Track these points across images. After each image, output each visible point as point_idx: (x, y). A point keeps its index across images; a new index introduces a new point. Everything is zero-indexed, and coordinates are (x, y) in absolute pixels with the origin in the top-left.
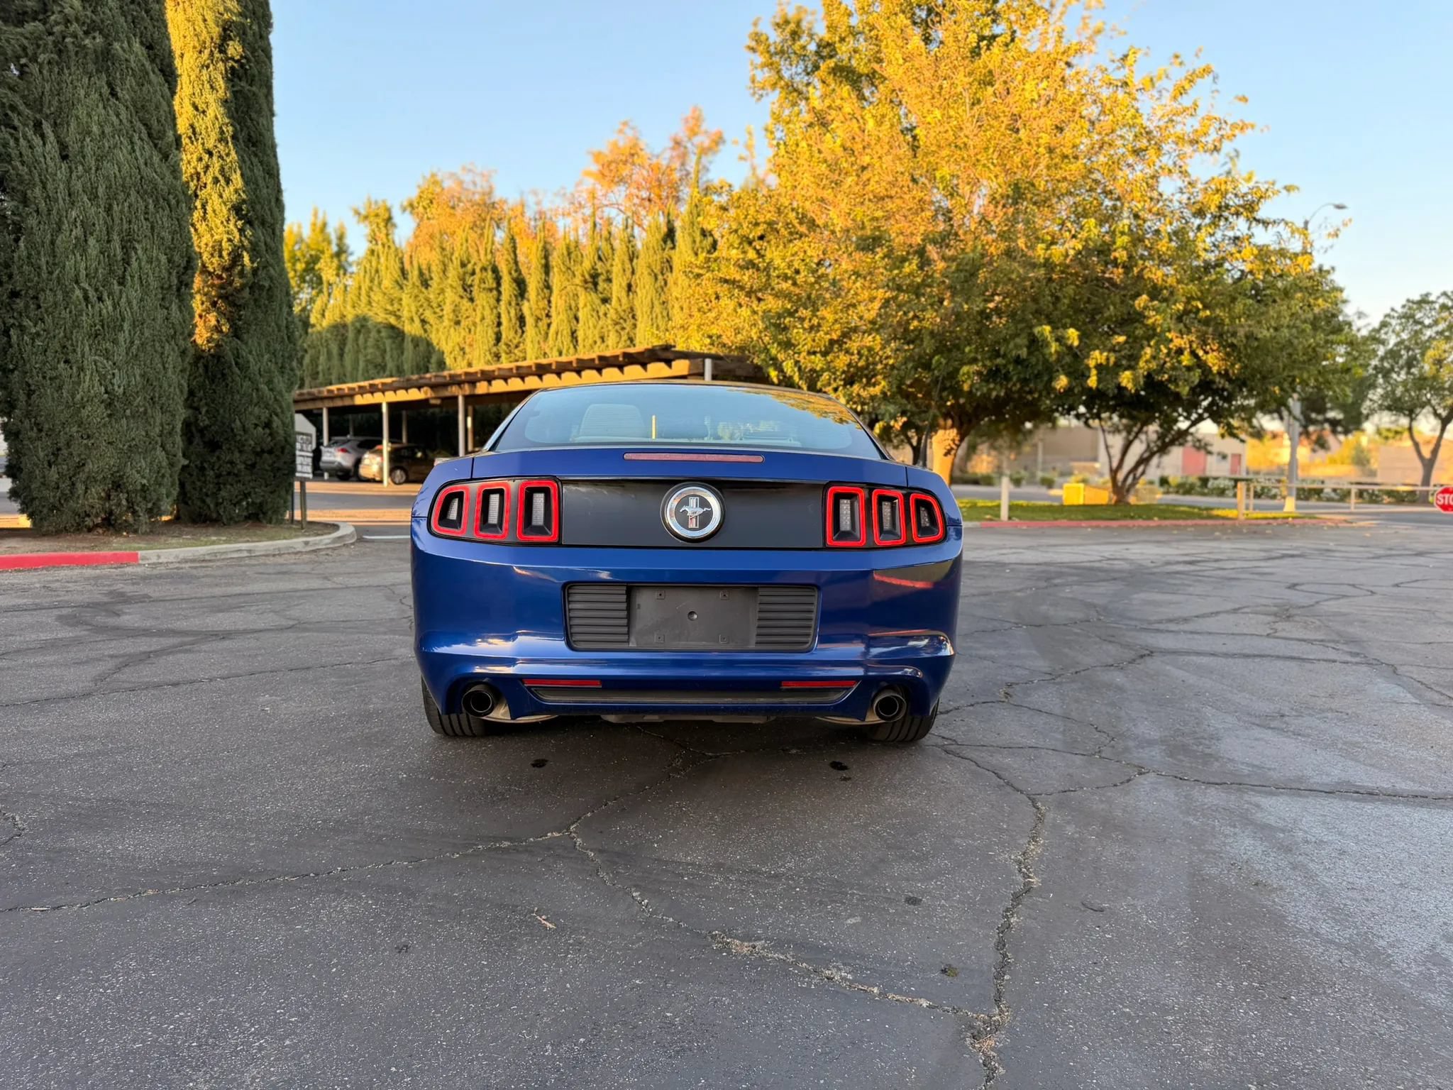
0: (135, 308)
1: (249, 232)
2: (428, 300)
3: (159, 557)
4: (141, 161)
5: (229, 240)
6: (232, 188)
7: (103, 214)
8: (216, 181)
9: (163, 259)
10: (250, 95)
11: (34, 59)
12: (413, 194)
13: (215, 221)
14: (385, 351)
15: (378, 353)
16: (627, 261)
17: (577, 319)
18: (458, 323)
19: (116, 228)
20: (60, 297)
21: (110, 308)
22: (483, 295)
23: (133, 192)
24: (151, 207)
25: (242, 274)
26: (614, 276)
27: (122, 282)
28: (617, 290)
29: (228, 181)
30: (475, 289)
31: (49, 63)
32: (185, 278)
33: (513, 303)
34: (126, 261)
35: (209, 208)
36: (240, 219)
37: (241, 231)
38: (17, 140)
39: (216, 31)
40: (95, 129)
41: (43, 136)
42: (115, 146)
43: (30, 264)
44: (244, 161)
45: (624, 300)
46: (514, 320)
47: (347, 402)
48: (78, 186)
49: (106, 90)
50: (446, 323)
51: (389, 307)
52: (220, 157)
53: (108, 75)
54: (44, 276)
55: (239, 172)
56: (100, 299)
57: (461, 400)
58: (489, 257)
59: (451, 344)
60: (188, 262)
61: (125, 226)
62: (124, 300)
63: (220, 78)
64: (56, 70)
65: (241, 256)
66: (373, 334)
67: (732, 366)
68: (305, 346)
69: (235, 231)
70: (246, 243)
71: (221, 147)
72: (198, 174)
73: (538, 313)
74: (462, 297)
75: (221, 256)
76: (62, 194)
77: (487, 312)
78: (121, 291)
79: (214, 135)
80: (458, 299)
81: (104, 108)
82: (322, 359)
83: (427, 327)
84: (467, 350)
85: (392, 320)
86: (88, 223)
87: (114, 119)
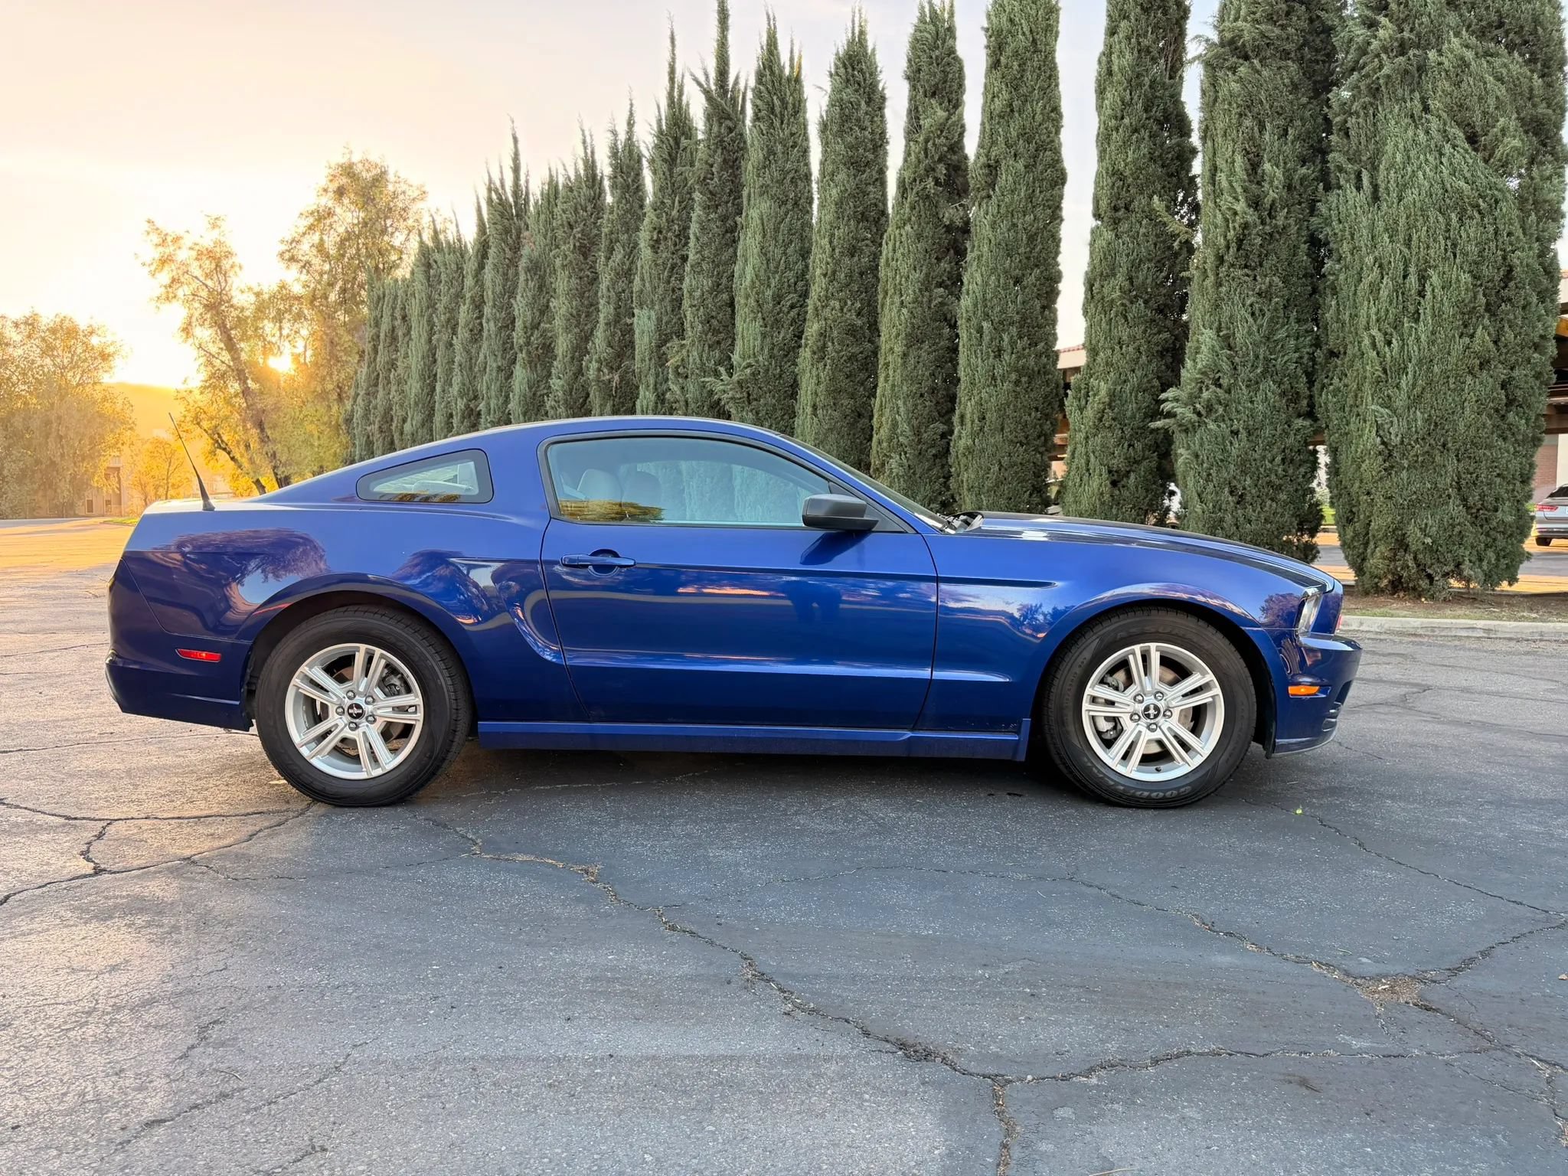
0: (1424, 344)
3: (1361, 624)
4: (1447, 172)
7: (1400, 246)
9: (1466, 278)
19: (1414, 259)
20: (1356, 349)
21: (1396, 349)
23: (1433, 213)
24: (1454, 221)
27: (1414, 319)
32: (1505, 292)
34: (1421, 294)
41: (1359, 188)
42: (1420, 168)
43: (1338, 321)
48: (1380, 225)
49: (1417, 109)
53: (1421, 90)
56: (1388, 343)
60: (1509, 271)
61: (1423, 254)
62: (1413, 338)
76: (1365, 240)
78: (1411, 329)
81: (1415, 129)
86: (1385, 262)
87: (1422, 137)
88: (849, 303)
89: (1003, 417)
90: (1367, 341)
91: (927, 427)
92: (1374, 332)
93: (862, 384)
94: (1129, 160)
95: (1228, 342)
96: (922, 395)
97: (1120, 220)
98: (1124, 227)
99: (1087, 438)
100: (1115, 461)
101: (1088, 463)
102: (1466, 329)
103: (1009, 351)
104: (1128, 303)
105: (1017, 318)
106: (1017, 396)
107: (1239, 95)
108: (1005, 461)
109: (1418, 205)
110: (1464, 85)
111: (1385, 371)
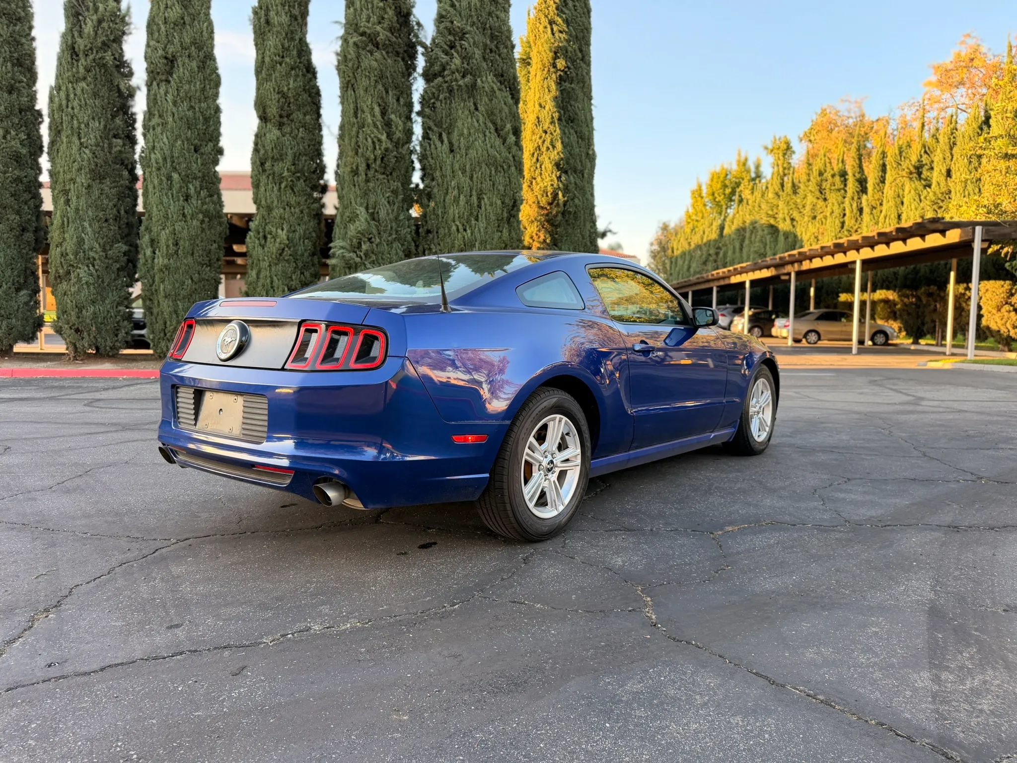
0: (482, 234)
1: (563, 178)
2: (796, 204)
4: (489, 145)
5: (552, 185)
6: (556, 152)
7: (468, 179)
8: (548, 149)
9: (499, 202)
10: (570, 90)
11: (437, 99)
12: (807, 126)
13: (545, 174)
14: (766, 244)
15: (762, 246)
16: (948, 151)
17: (902, 203)
18: (814, 218)
19: (475, 188)
20: (447, 231)
21: (469, 235)
22: (833, 195)
23: (483, 165)
24: (493, 172)
25: (558, 205)
26: (935, 165)
27: (477, 220)
28: (936, 176)
29: (554, 147)
30: (827, 191)
31: (445, 99)
32: (512, 212)
33: (856, 198)
34: (479, 207)
35: (543, 167)
36: (559, 171)
37: (559, 178)
38: (430, 145)
39: (551, 55)
40: (465, 131)
41: (442, 142)
42: (476, 140)
43: (434, 214)
44: (565, 133)
45: (943, 184)
46: (855, 211)
47: (726, 282)
48: (457, 166)
49: (472, 108)
50: (806, 219)
51: (770, 212)
52: (551, 134)
53: (474, 98)
54: (440, 220)
55: (560, 141)
56: (465, 230)
57: (793, 275)
58: (840, 165)
59: (808, 234)
60: (515, 202)
61: (479, 186)
62: (477, 229)
63: (553, 84)
64: (448, 102)
65: (557, 194)
66: (760, 233)
67: (1007, 231)
68: (720, 245)
69: (555, 179)
70: (561, 186)
71: (551, 127)
72: (539, 146)
73: (873, 203)
74: (818, 198)
75: (547, 196)
76: (449, 172)
77: (836, 208)
78: (475, 224)
79: (548, 120)
80: (815, 200)
81: (472, 118)
82: (730, 253)
83: (795, 223)
84: (820, 237)
85: (772, 222)
86: (461, 187)
87: (476, 124)
88: (13, 133)
89: (194, 245)
90: (454, 228)
91: (112, 246)
92: (458, 223)
93: (26, 203)
94: (291, 86)
95: (373, 216)
96: (106, 221)
97: (284, 124)
98: (287, 129)
99: (270, 266)
100: (294, 283)
101: (272, 282)
102: (499, 229)
103: (196, 197)
104: (294, 180)
105: (200, 175)
106: (203, 230)
107: (376, 69)
108: (196, 277)
109: (477, 159)
110: (493, 102)
111: (465, 245)
